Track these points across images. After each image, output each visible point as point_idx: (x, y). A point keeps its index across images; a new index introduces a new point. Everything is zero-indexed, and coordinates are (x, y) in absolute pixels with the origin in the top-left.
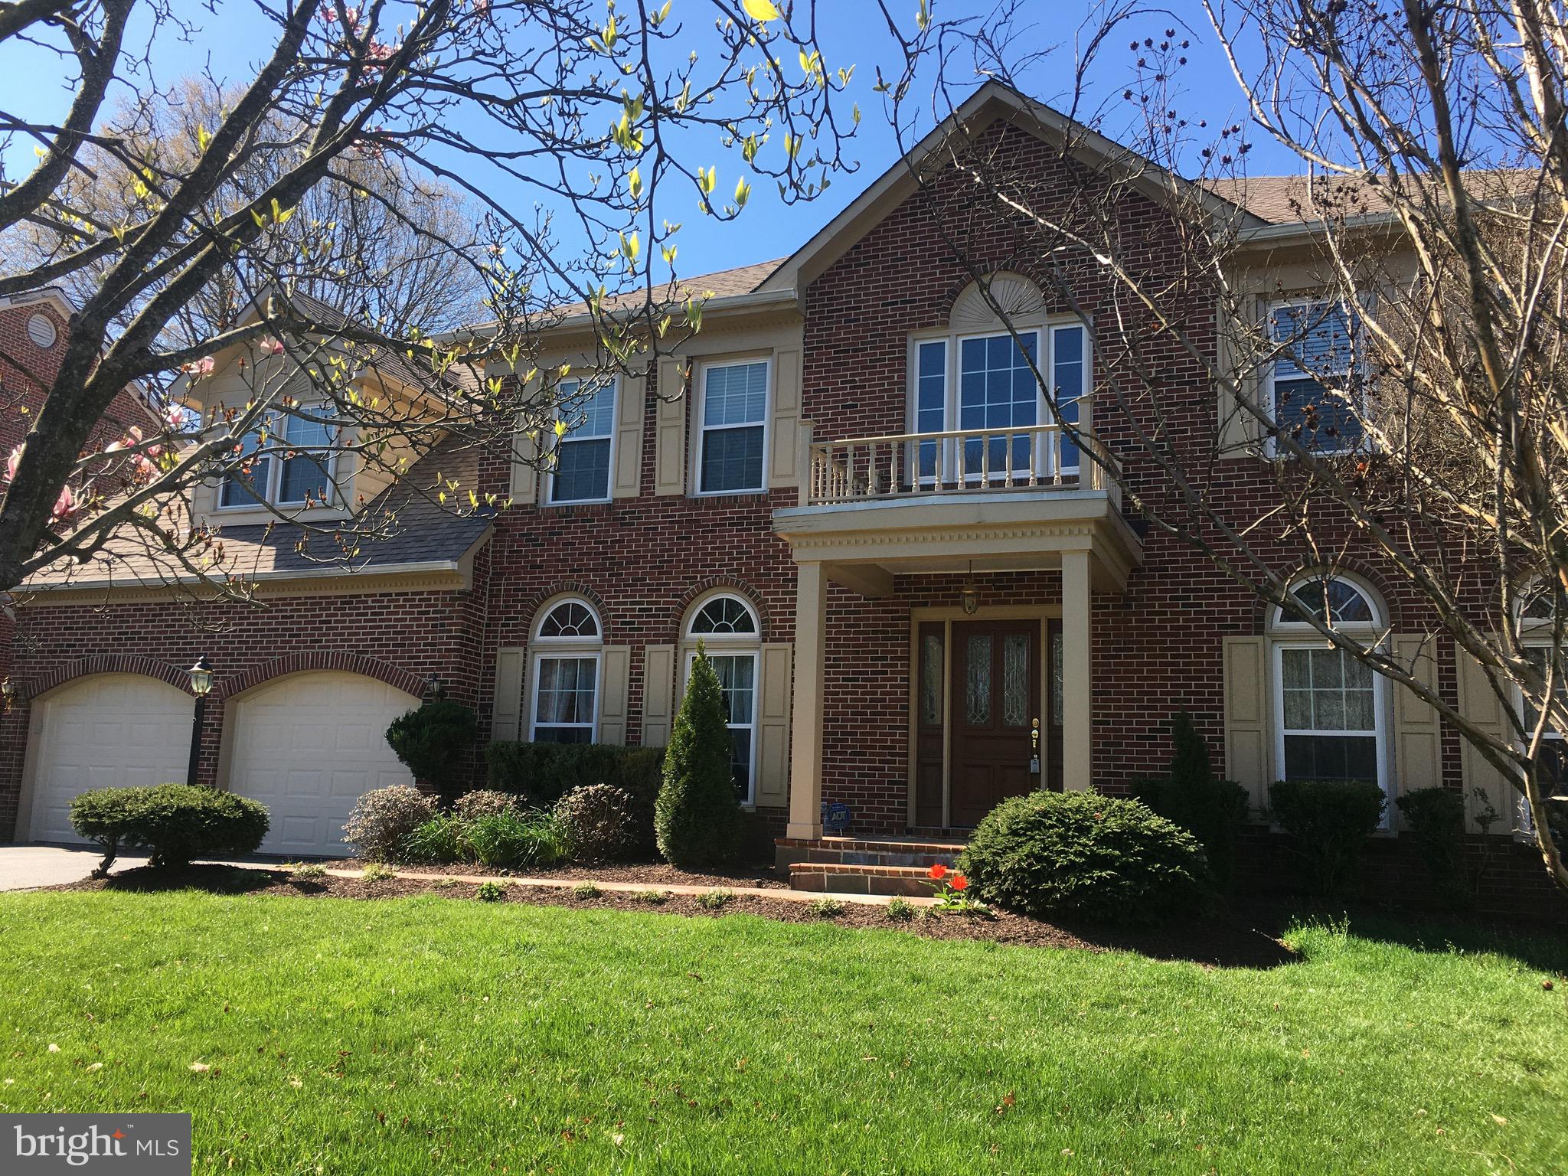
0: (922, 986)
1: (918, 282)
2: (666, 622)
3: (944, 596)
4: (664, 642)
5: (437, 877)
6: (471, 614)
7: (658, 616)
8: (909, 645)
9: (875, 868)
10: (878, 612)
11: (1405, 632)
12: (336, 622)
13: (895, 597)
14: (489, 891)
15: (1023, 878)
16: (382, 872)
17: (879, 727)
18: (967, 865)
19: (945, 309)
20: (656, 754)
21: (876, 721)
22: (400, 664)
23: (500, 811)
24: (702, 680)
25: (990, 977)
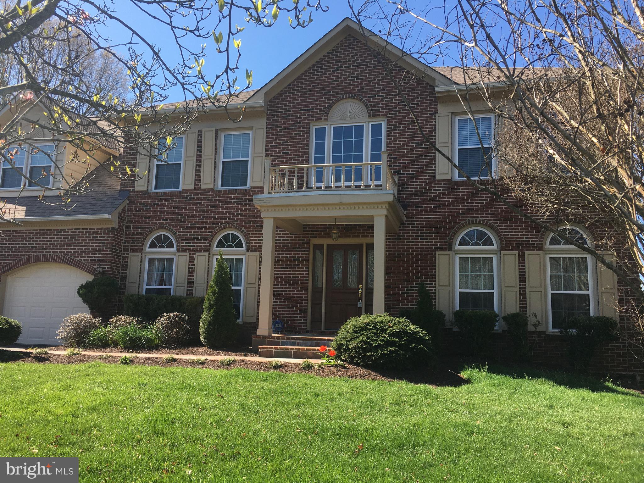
0: (320, 398)
1: (315, 101)
2: (205, 243)
3: (324, 234)
4: (204, 251)
5: (101, 354)
6: (117, 238)
7: (201, 240)
8: (309, 254)
9: (295, 347)
10: (296, 240)
11: (506, 250)
12: (54, 241)
13: (303, 234)
14: (125, 360)
15: (359, 351)
16: (75, 352)
17: (296, 288)
18: (335, 345)
19: (326, 113)
20: (200, 300)
21: (294, 285)
22: (84, 260)
23: (130, 325)
24: (221, 268)
25: (347, 393)
